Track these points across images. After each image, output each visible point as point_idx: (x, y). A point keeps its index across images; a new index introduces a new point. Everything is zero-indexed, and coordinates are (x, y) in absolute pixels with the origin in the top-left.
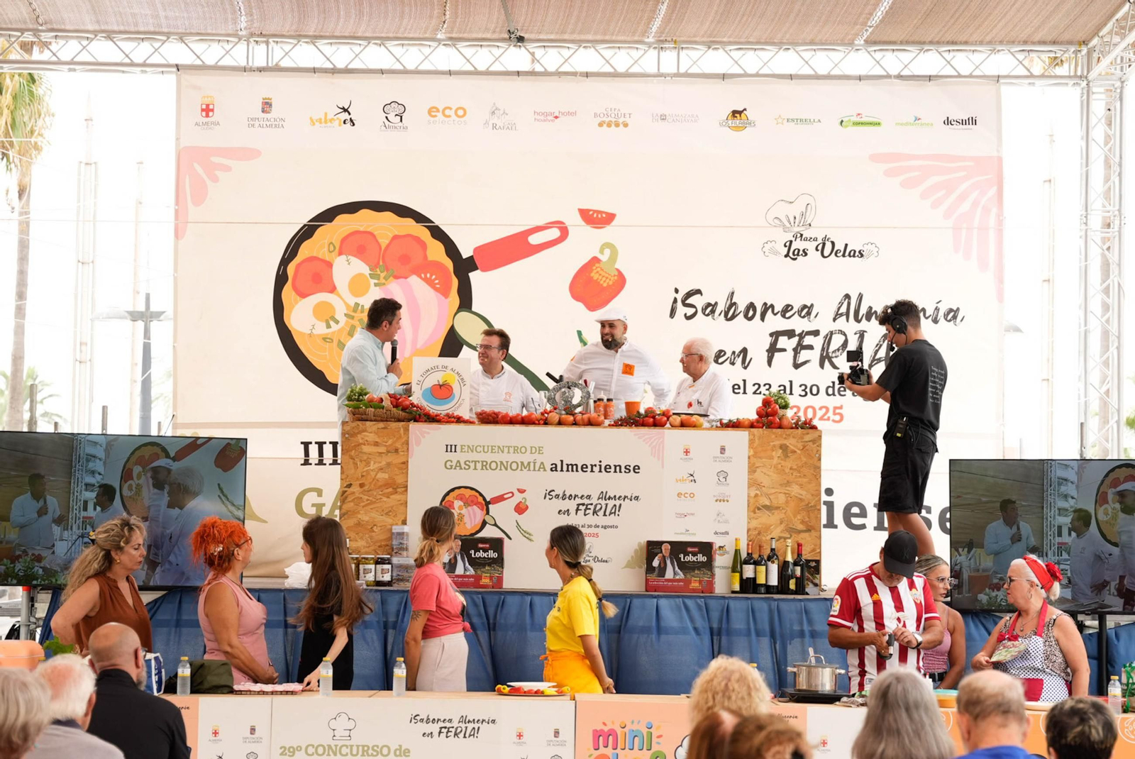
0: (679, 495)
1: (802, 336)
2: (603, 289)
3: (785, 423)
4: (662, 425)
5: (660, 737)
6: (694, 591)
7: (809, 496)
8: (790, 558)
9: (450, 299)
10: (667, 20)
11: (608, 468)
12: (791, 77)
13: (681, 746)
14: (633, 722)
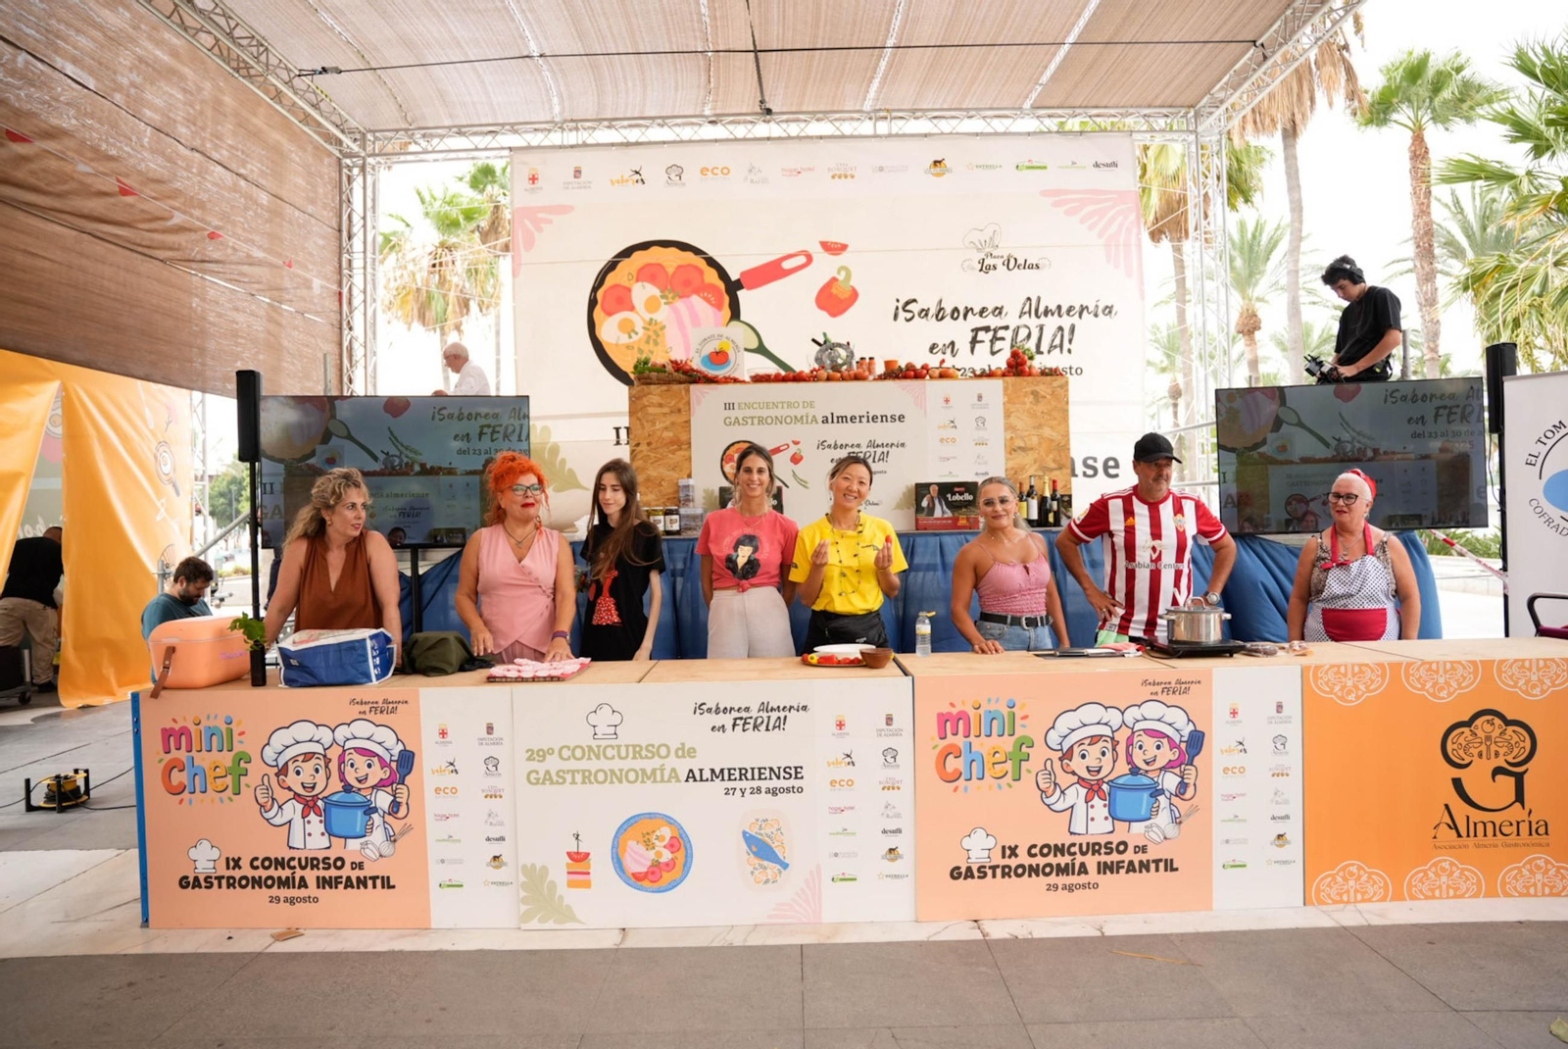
0: (942, 440)
1: (995, 331)
2: (841, 301)
3: (1034, 371)
4: (922, 377)
5: (1025, 717)
6: (964, 527)
7: (1059, 437)
8: (1048, 494)
9: (723, 312)
10: (879, 91)
11: (874, 419)
12: (977, 134)
13: (1053, 727)
14: (989, 700)
